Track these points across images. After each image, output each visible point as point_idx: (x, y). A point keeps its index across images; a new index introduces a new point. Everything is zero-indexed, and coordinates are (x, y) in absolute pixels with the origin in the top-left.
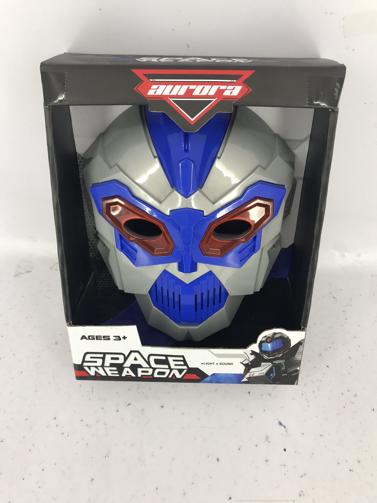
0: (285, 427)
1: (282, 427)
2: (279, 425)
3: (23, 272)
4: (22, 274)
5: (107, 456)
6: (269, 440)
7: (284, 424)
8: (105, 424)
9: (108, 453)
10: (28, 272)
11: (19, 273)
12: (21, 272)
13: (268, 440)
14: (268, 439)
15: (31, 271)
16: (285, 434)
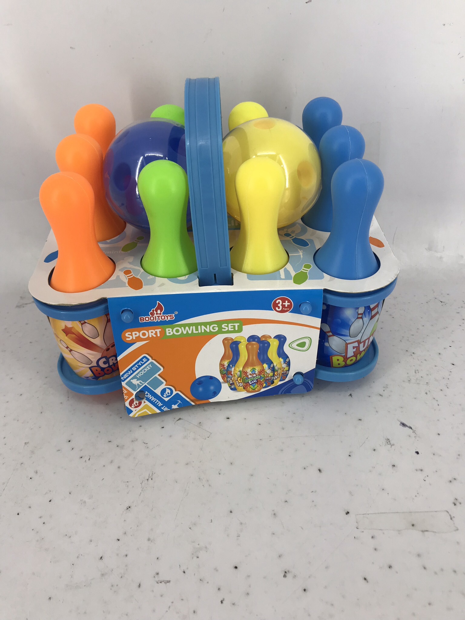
0: (411, 428)
1: (407, 428)
2: (403, 426)
4: (26, 304)
6: (392, 442)
7: (408, 425)
8: (145, 443)
9: (151, 475)
13: (390, 444)
14: (389, 442)
16: (413, 435)
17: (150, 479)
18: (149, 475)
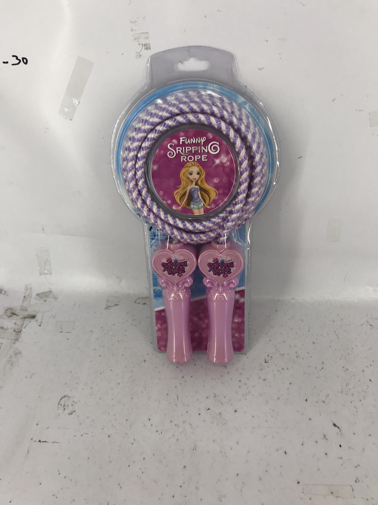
0: (339, 428)
1: (336, 428)
2: (334, 426)
3: (112, 305)
4: (111, 306)
5: (194, 449)
6: (327, 438)
7: (338, 426)
8: (190, 424)
9: (195, 446)
10: (116, 305)
11: (109, 307)
12: (110, 306)
14: (325, 437)
15: (118, 305)
16: (340, 433)
17: (195, 449)
18: (194, 447)
